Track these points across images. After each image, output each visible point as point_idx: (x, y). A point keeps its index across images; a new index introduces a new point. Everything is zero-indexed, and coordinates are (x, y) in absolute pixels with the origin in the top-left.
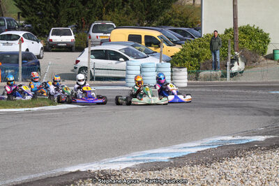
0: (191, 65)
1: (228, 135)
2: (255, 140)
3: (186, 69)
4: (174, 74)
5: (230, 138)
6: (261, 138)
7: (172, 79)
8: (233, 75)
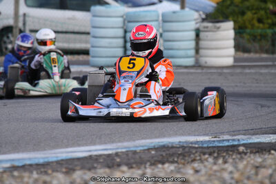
0: (260, 21)
3: (229, 26)
4: (202, 35)
7: (197, 50)
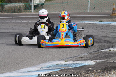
1: (60, 60)
2: (86, 64)
5: (63, 63)
6: (91, 63)
8: (36, 7)
